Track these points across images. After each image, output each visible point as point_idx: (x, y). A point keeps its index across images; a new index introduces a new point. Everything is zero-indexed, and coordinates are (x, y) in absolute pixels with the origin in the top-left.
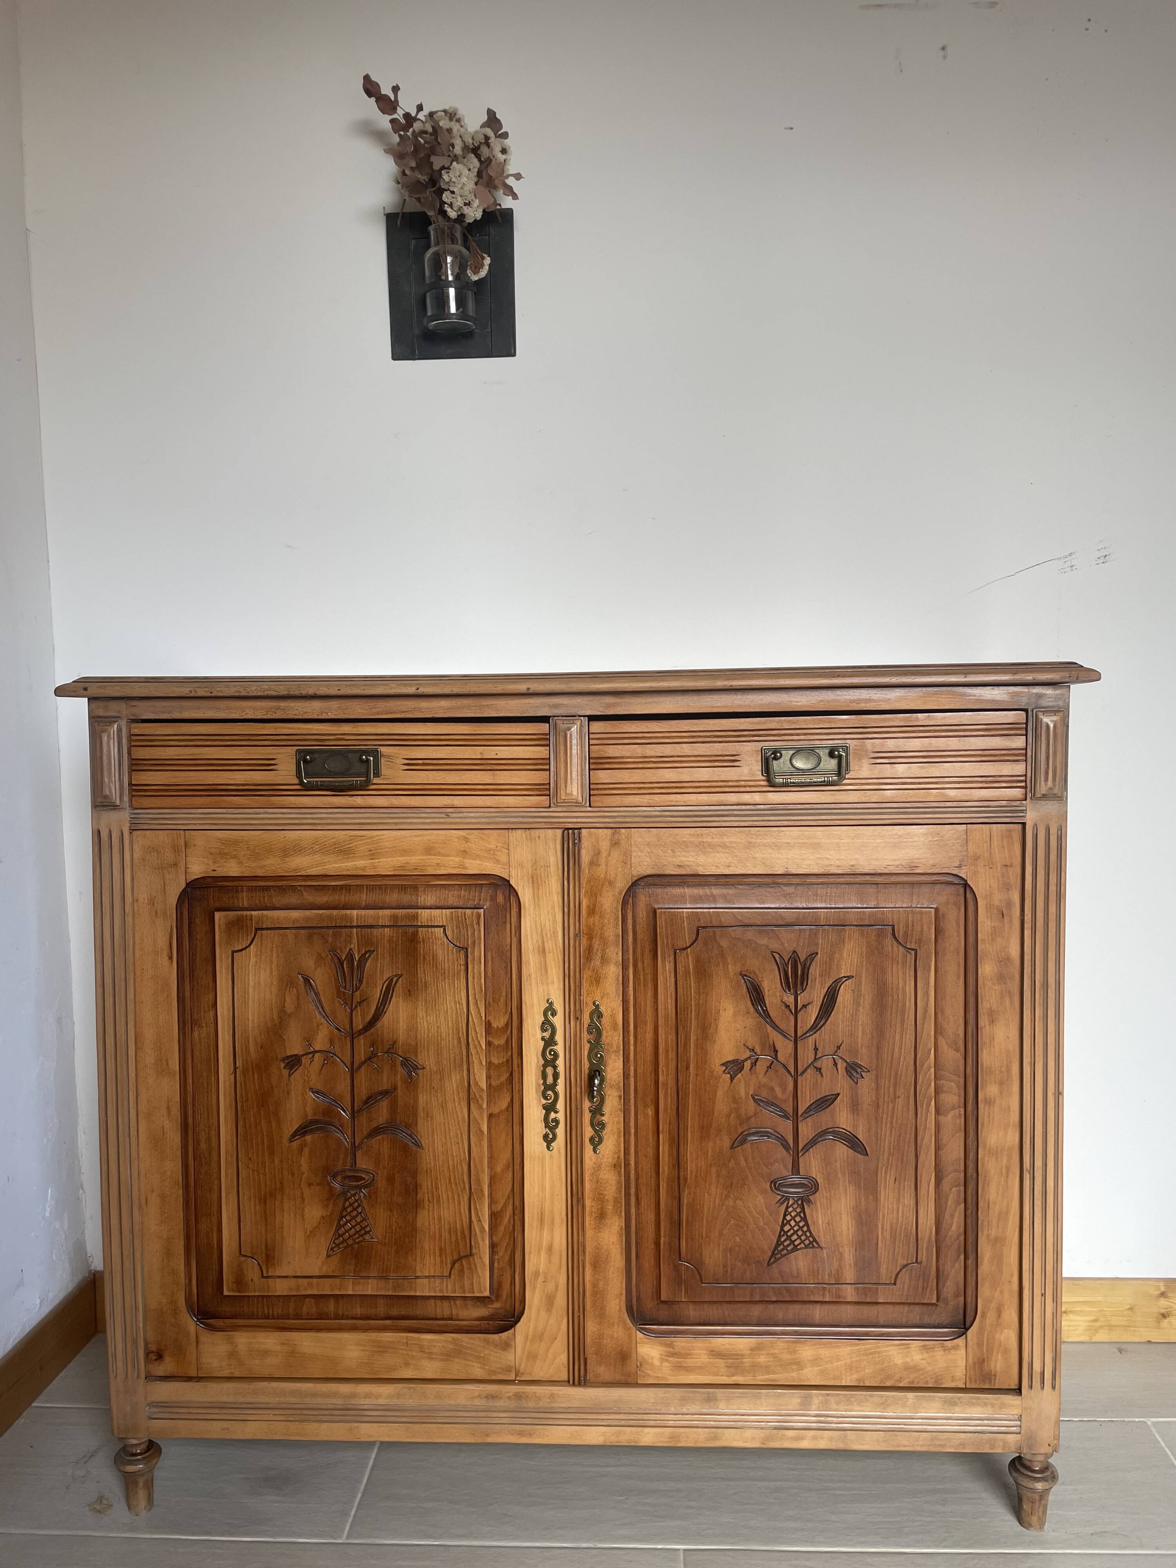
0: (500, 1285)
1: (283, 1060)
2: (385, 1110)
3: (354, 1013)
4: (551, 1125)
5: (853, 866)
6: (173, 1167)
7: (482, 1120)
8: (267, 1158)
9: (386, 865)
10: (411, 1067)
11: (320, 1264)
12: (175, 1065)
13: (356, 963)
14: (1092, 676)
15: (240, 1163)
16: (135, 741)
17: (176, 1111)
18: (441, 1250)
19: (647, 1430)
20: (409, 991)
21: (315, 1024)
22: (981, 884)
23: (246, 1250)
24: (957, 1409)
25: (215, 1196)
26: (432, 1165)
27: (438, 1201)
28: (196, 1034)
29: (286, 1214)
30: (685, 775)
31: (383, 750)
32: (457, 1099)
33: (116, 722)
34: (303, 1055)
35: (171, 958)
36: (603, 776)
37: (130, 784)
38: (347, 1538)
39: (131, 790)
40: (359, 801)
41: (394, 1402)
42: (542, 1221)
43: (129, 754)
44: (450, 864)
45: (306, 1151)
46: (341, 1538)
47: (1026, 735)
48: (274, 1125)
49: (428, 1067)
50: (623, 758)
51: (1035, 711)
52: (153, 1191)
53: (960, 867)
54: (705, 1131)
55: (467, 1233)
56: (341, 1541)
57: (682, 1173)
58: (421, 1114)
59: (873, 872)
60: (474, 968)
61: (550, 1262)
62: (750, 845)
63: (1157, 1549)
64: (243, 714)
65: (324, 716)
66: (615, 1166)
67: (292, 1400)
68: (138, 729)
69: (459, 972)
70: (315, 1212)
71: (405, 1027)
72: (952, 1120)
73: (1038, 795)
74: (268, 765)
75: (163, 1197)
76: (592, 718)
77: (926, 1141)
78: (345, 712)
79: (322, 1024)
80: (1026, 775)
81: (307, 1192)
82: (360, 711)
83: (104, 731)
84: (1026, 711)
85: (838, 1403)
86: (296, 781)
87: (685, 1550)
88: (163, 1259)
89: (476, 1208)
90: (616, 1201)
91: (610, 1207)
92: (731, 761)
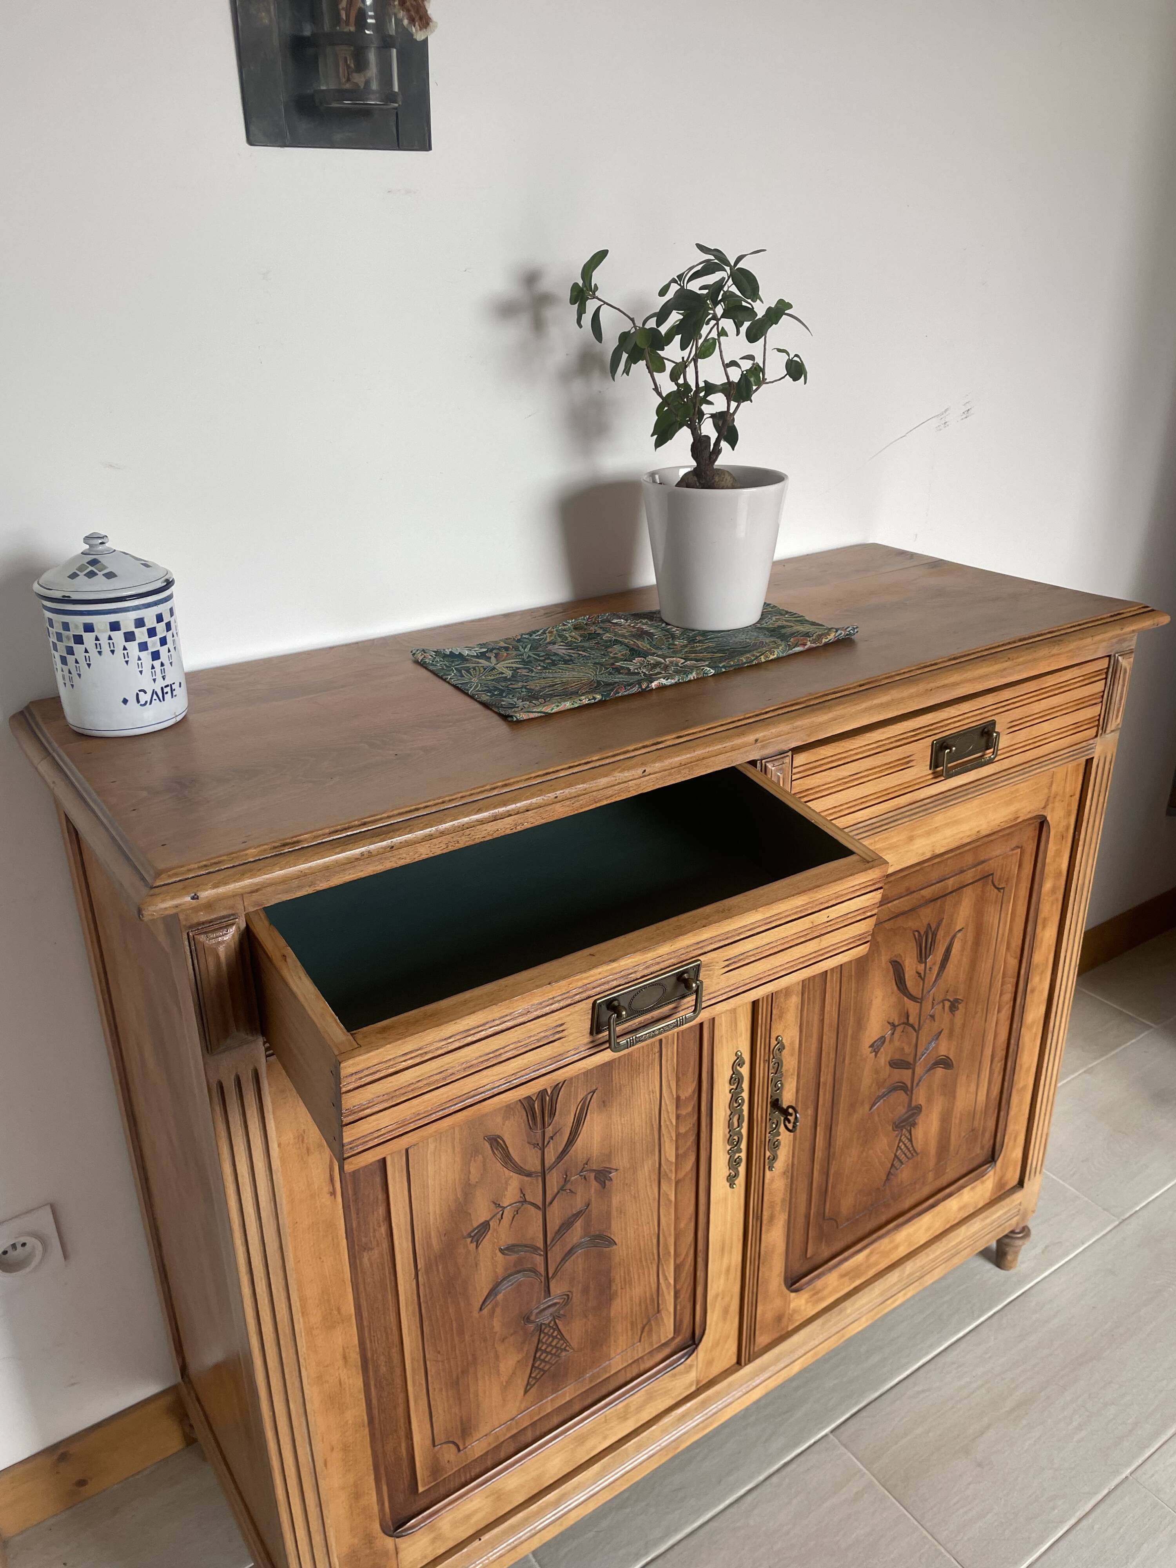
0: (681, 1321)
1: (469, 1235)
2: (579, 1229)
3: (546, 1150)
4: (733, 1163)
5: (978, 832)
6: (357, 1412)
7: (671, 1191)
8: (456, 1339)
10: (605, 1177)
11: (517, 1404)
12: (349, 1307)
13: (548, 1098)
15: (428, 1363)
17: (355, 1356)
18: (632, 1323)
20: (604, 1102)
21: (503, 1181)
22: (1055, 816)
23: (440, 1437)
25: (401, 1410)
26: (625, 1255)
27: (630, 1284)
28: (366, 1260)
29: (480, 1383)
30: (869, 789)
32: (648, 1184)
34: (491, 1219)
35: (333, 1193)
42: (723, 1250)
45: (498, 1310)
47: (1106, 678)
48: (462, 1304)
49: (621, 1168)
50: (819, 786)
51: (1117, 655)
52: (332, 1449)
53: (1044, 808)
54: (852, 1107)
55: (655, 1296)
57: (832, 1150)
58: (614, 1213)
59: (991, 832)
60: (667, 1051)
61: (728, 1279)
62: (911, 839)
66: (784, 1173)
69: (653, 1060)
70: (510, 1362)
71: (599, 1140)
75: (345, 1449)
76: (796, 750)
77: (989, 1038)
79: (511, 1177)
80: (1099, 715)
81: (501, 1349)
82: (561, 810)
84: (1108, 656)
87: (832, 1431)
88: (351, 1507)
89: (663, 1270)
90: (783, 1201)
91: (778, 1208)
92: (905, 764)
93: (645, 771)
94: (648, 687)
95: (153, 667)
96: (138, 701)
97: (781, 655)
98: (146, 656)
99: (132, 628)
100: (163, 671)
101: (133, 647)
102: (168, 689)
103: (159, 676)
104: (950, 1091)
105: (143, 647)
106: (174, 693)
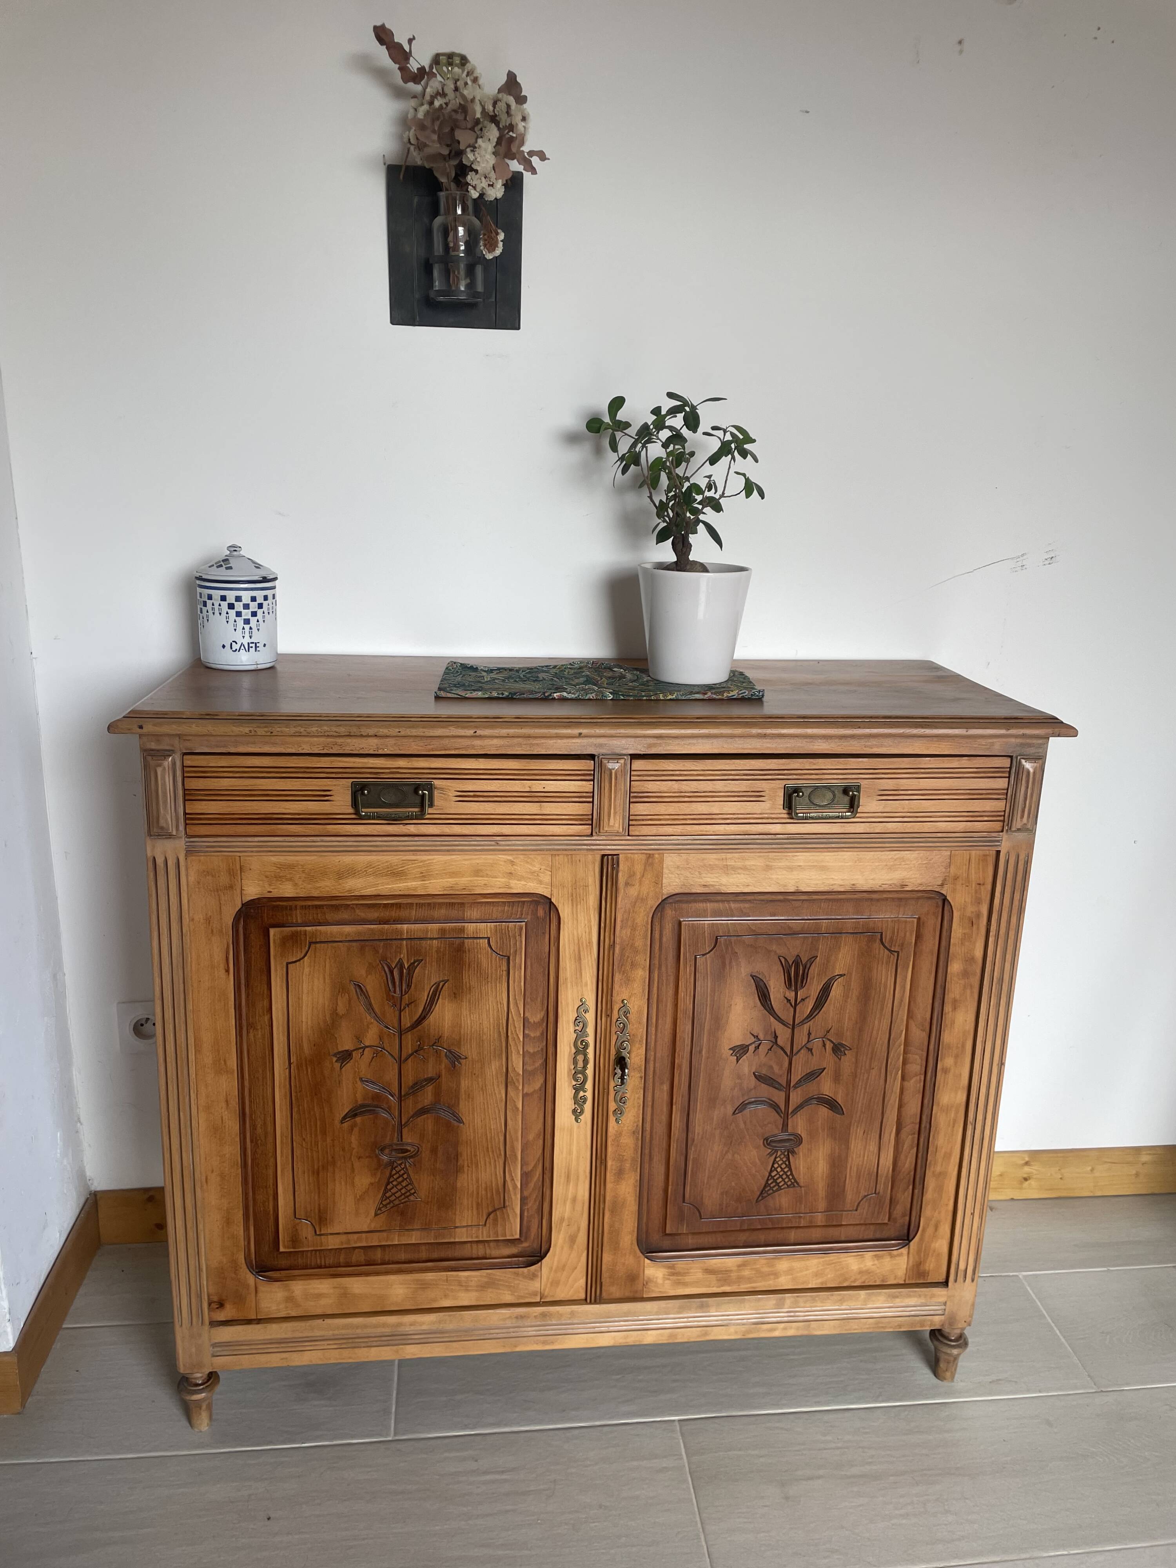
0: (529, 1228)
1: (335, 1055)
2: (430, 1094)
3: (402, 1013)
4: (579, 1102)
5: (854, 885)
6: (233, 1150)
7: (518, 1098)
8: (319, 1137)
9: (436, 886)
10: (455, 1059)
11: (368, 1221)
12: (233, 1063)
13: (405, 971)
14: (1069, 731)
15: (294, 1143)
16: (187, 773)
17: (234, 1103)
18: (478, 1204)
19: (649, 1332)
20: (455, 994)
21: (365, 1024)
22: (959, 898)
23: (300, 1213)
24: (898, 1300)
25: (271, 1172)
26: (472, 1138)
27: (477, 1166)
28: (251, 1035)
29: (337, 1182)
30: (715, 808)
31: (436, 783)
32: (495, 1083)
33: (170, 756)
34: (354, 1050)
35: (227, 971)
36: (640, 809)
37: (185, 814)
38: (395, 1434)
39: (186, 819)
40: (412, 829)
41: (434, 1327)
42: (568, 1177)
43: (183, 784)
44: (497, 884)
45: (356, 1130)
46: (388, 1435)
47: (1009, 777)
48: (326, 1110)
49: (470, 1058)
50: (659, 793)
51: (1019, 758)
52: (212, 1171)
53: (942, 885)
54: (712, 1101)
55: (501, 1190)
56: (390, 1439)
57: (690, 1135)
58: (463, 1096)
59: (870, 890)
60: (515, 973)
61: (574, 1209)
62: (768, 868)
64: (297, 749)
65: (380, 752)
66: (634, 1132)
67: (343, 1332)
68: (189, 761)
69: (501, 976)
70: (363, 1180)
71: (450, 1025)
72: (914, 1084)
73: (1013, 829)
74: (323, 796)
75: (222, 1176)
76: (634, 757)
77: (891, 1102)
78: (401, 748)
79: (372, 1023)
80: (1005, 811)
81: (357, 1164)
82: (415, 747)
83: (160, 765)
84: (1011, 757)
85: (805, 1302)
86: (351, 811)
87: (679, 1421)
88: (223, 1228)
89: (510, 1171)
90: (634, 1160)
91: (627, 1165)
92: (756, 797)
93: (476, 732)
94: (550, 695)
95: (244, 628)
96: (231, 648)
97: (680, 697)
98: (240, 621)
99: (233, 601)
100: (251, 633)
101: (232, 613)
102: (253, 645)
103: (247, 635)
104: (841, 1137)
105: (239, 614)
106: (258, 649)
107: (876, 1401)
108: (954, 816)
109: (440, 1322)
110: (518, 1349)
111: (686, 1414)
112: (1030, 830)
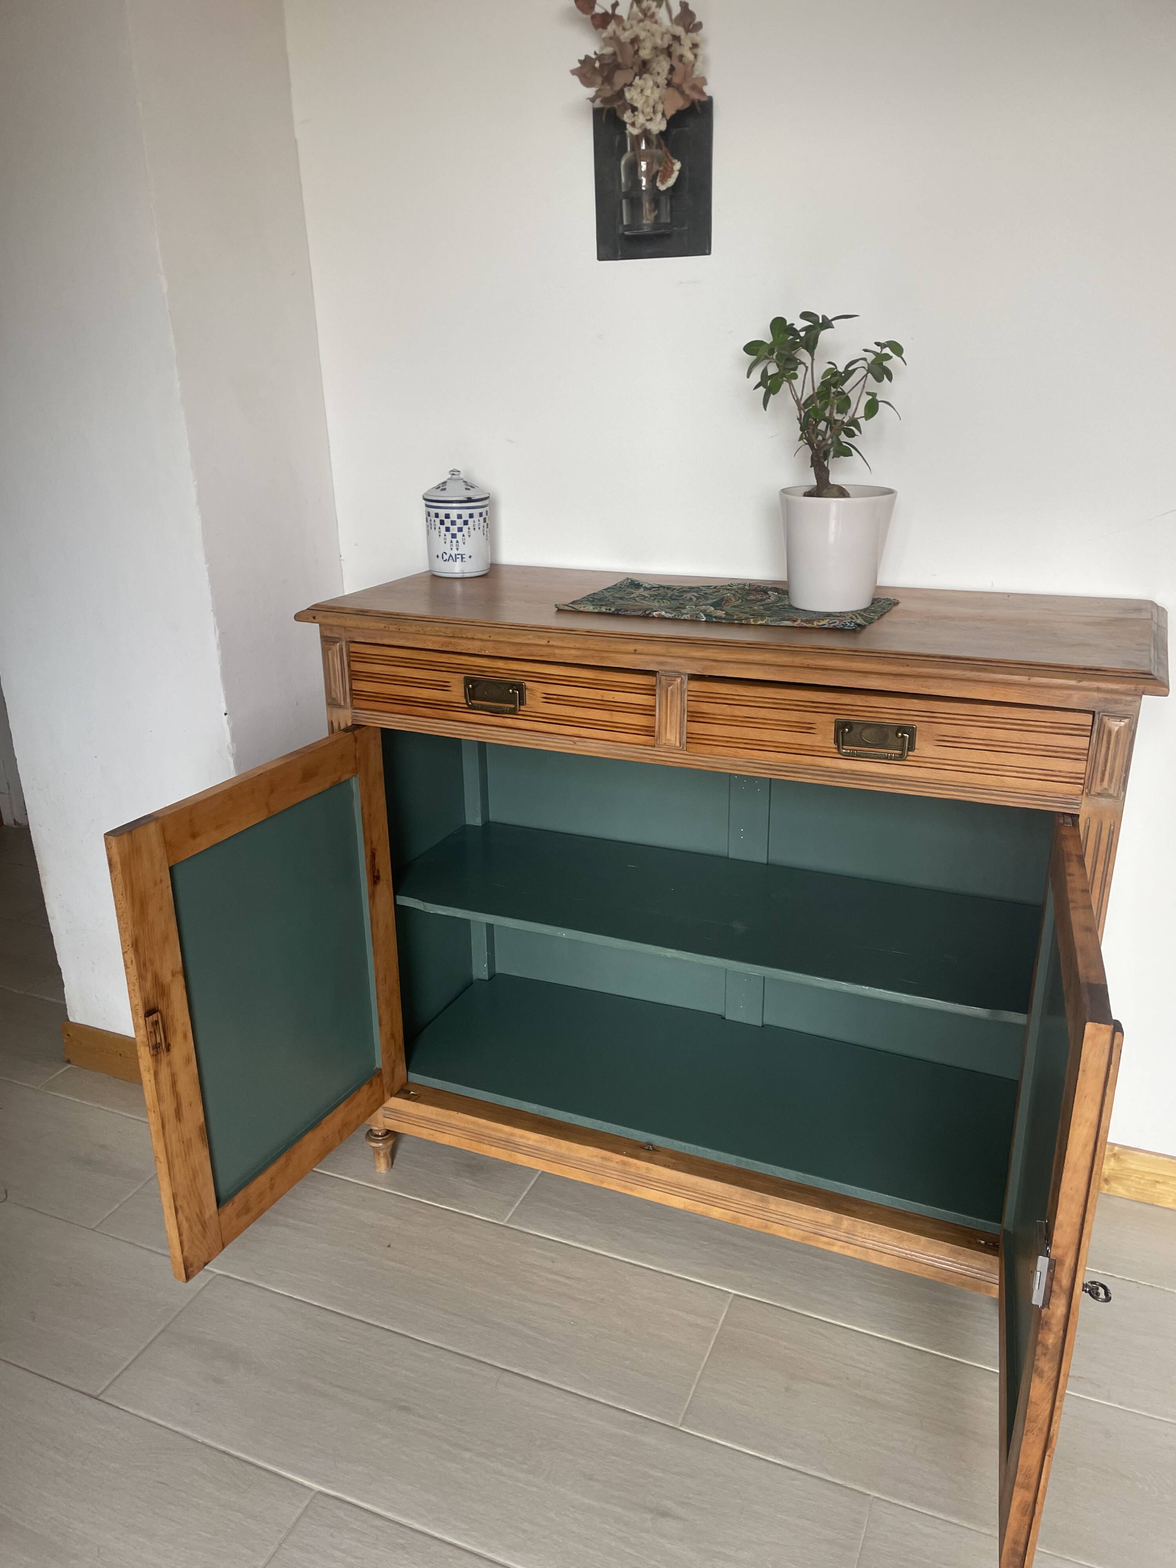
14: (1162, 690)
16: (353, 657)
19: (716, 1209)
30: (766, 735)
31: (528, 684)
33: (338, 642)
36: (697, 728)
37: (351, 689)
38: (508, 1222)
39: (351, 695)
40: (509, 722)
41: (538, 1145)
43: (349, 666)
46: (502, 1221)
47: (1090, 737)
50: (714, 714)
51: (1101, 714)
56: (502, 1223)
63: (1120, 1404)
64: (425, 645)
65: (483, 653)
67: (473, 1127)
68: (354, 648)
73: (1092, 793)
74: (444, 686)
76: (692, 677)
78: (499, 651)
80: (1085, 774)
82: (509, 651)
83: (330, 649)
84: (1093, 713)
85: (863, 1228)
86: (464, 701)
92: (808, 728)
93: (549, 642)
94: (650, 613)
95: (451, 542)
96: (443, 558)
97: (770, 623)
98: (449, 535)
99: (443, 518)
100: (457, 546)
101: (443, 528)
102: (460, 556)
103: (454, 548)
105: (448, 529)
106: (464, 560)
107: (932, 1348)
108: (1025, 773)
109: (542, 1142)
110: (604, 1186)
111: (743, 1291)
112: (1119, 798)
